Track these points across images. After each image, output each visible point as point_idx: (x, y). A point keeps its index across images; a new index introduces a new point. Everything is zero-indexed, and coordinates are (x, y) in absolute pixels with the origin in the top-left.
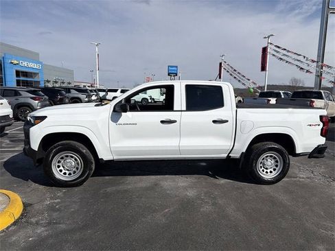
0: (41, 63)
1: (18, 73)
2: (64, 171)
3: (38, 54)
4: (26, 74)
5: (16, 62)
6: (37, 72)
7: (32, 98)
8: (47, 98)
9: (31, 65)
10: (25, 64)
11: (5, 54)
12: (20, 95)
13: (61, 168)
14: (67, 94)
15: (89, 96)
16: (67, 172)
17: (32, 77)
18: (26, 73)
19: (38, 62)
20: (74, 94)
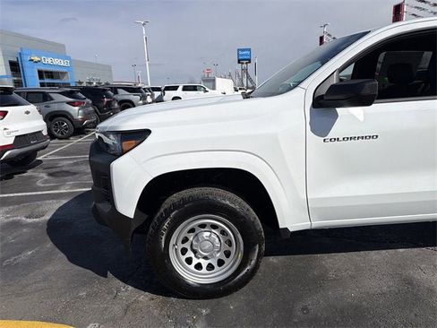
0: (69, 58)
1: (41, 74)
2: (195, 261)
3: (63, 46)
4: (51, 75)
5: (36, 59)
6: (65, 70)
7: (69, 103)
8: (91, 102)
9: (57, 61)
10: (49, 60)
11: (21, 49)
12: (52, 99)
13: (190, 254)
14: (115, 97)
15: (143, 98)
16: (204, 263)
17: (59, 78)
18: (51, 72)
19: (65, 57)
20: (123, 95)
